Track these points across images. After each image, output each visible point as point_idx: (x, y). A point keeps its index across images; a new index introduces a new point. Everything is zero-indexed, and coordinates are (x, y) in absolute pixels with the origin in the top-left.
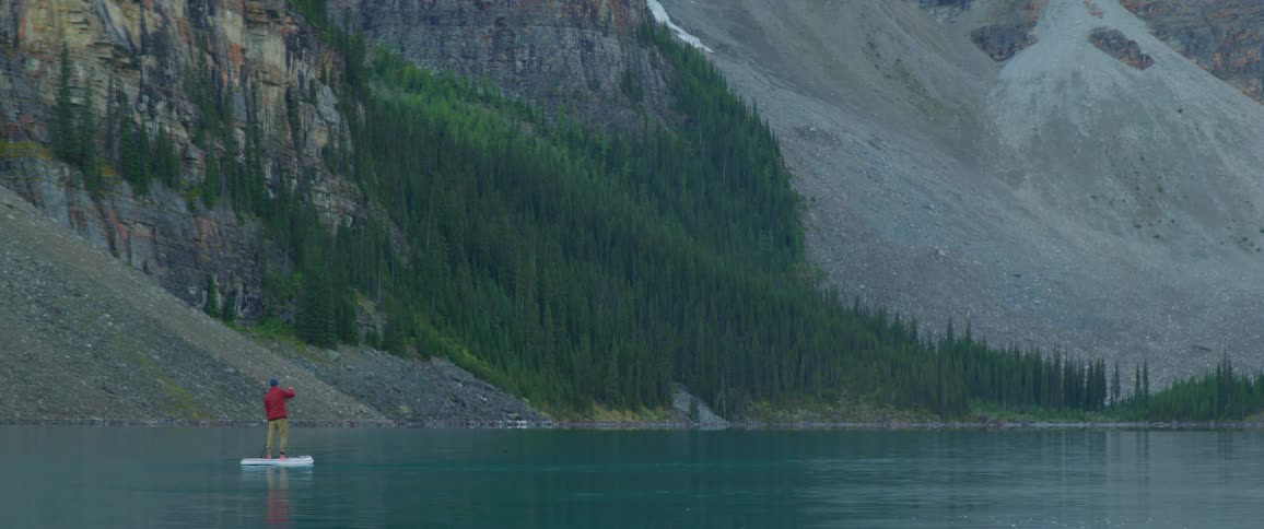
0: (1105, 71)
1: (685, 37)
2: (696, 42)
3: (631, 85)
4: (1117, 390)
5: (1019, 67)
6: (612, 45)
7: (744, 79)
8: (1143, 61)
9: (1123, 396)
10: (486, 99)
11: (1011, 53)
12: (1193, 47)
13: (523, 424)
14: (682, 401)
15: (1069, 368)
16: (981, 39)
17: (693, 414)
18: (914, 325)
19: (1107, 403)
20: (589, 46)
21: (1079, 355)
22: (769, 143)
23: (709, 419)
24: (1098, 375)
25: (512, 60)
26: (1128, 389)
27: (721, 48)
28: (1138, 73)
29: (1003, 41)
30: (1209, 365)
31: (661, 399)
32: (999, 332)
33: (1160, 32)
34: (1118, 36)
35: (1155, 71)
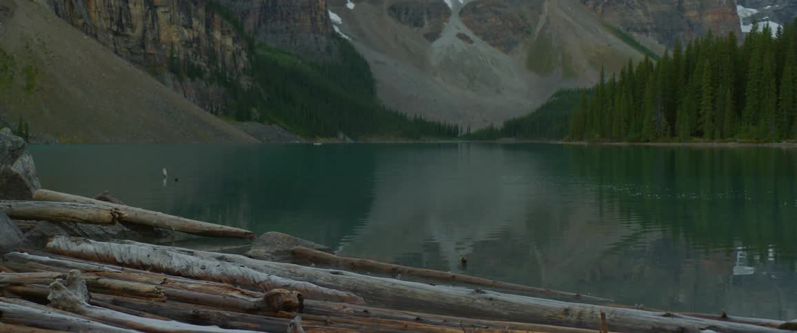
0: (460, 45)
1: (344, 36)
2: (347, 37)
3: (328, 49)
4: (462, 132)
5: (437, 43)
6: (323, 39)
7: (360, 48)
8: (471, 42)
9: (463, 133)
10: (289, 54)
11: (434, 40)
12: (485, 37)
13: (297, 142)
14: (341, 136)
15: (449, 127)
16: (426, 36)
17: (344, 139)
18: (406, 114)
19: (459, 135)
20: (316, 39)
21: (451, 122)
22: (366, 65)
23: (349, 140)
24: (457, 127)
25: (296, 43)
26: (465, 131)
27: (353, 39)
28: (469, 45)
29: (433, 36)
30: (488, 125)
31: (335, 135)
32: (430, 116)
33: (476, 34)
34: (464, 35)
35: (474, 45)
